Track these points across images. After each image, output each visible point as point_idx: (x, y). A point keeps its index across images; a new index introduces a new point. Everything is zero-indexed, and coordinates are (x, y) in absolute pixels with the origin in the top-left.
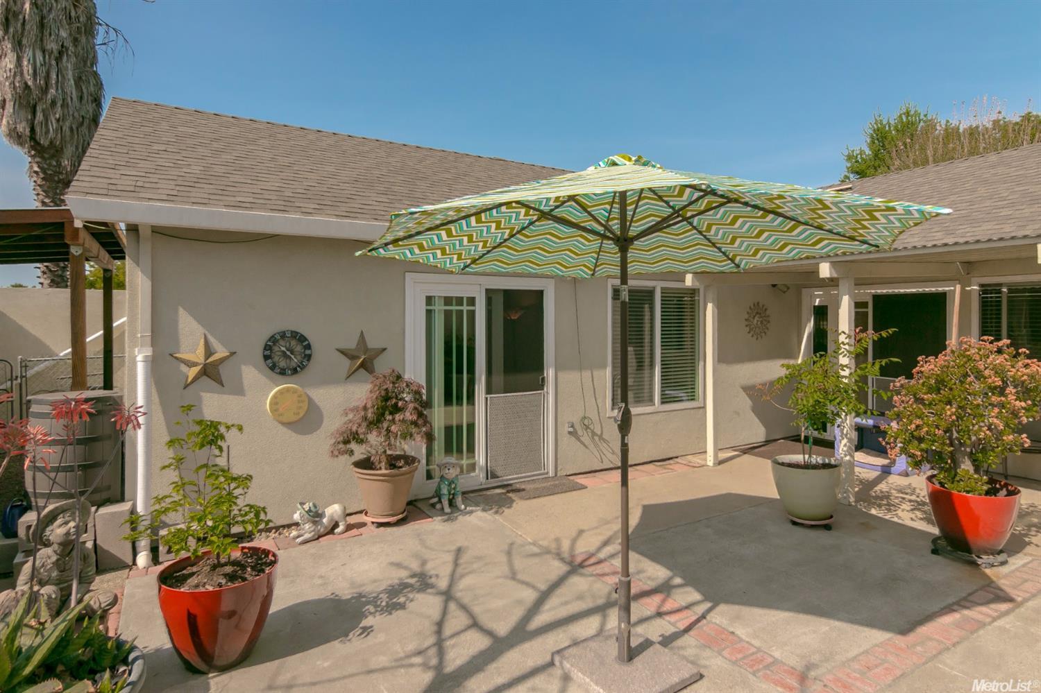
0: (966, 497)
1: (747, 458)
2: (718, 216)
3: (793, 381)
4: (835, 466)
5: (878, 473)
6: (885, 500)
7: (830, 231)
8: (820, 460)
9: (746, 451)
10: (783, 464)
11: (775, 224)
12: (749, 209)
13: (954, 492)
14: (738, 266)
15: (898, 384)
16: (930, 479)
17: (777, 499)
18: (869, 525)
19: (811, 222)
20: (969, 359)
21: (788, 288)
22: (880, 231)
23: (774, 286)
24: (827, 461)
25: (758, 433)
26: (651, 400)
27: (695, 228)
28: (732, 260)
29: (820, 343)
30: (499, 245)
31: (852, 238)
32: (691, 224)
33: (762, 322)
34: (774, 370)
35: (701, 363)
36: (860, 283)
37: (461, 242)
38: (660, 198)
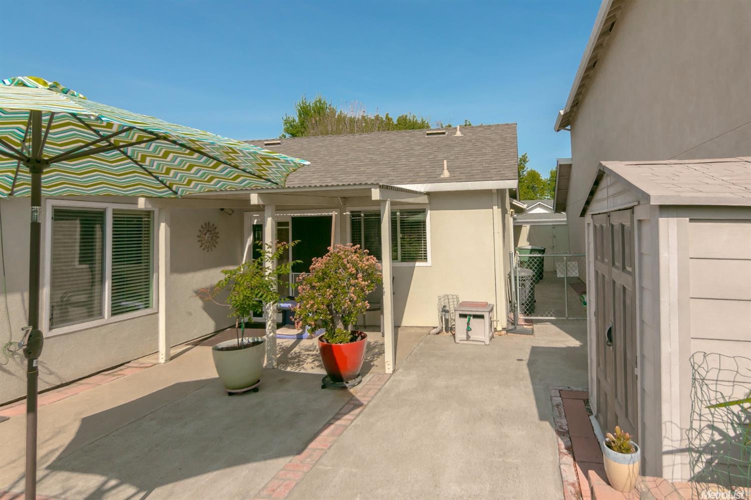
0: (339, 346)
1: (198, 349)
2: (151, 150)
3: (230, 285)
4: (262, 342)
5: (294, 341)
6: (298, 360)
7: (244, 171)
8: (251, 340)
9: (197, 343)
10: (222, 349)
11: (202, 161)
12: (177, 146)
13: (334, 344)
14: (176, 193)
15: (301, 278)
16: (320, 339)
17: (215, 379)
18: (284, 379)
19: (229, 162)
20: (340, 258)
21: (233, 212)
23: (222, 209)
24: (256, 340)
26: (101, 314)
27: (129, 157)
28: (170, 188)
29: (257, 252)
31: (260, 177)
32: (125, 153)
33: (212, 238)
34: (214, 276)
35: (155, 275)
36: (279, 209)
38: (88, 126)
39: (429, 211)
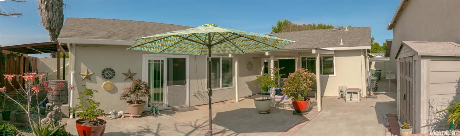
0: (300, 102)
1: (247, 99)
2: (238, 40)
3: (259, 80)
4: (270, 99)
5: (280, 100)
6: (283, 105)
7: (268, 45)
8: (266, 98)
9: (247, 98)
10: (257, 100)
11: (254, 42)
12: (246, 38)
13: (298, 101)
14: (244, 52)
15: (285, 80)
16: (292, 99)
17: (255, 109)
18: (278, 111)
19: (263, 42)
20: (300, 73)
21: (258, 58)
22: (279, 45)
23: (254, 57)
24: (268, 98)
25: (250, 93)
26: (219, 87)
27: (231, 43)
28: (242, 51)
29: (266, 71)
30: (171, 46)
31: (273, 47)
32: (230, 42)
33: (251, 66)
34: (254, 78)
35: (234, 77)
36: (275, 57)
37: (159, 46)
38: (221, 35)
39: (335, 57)
